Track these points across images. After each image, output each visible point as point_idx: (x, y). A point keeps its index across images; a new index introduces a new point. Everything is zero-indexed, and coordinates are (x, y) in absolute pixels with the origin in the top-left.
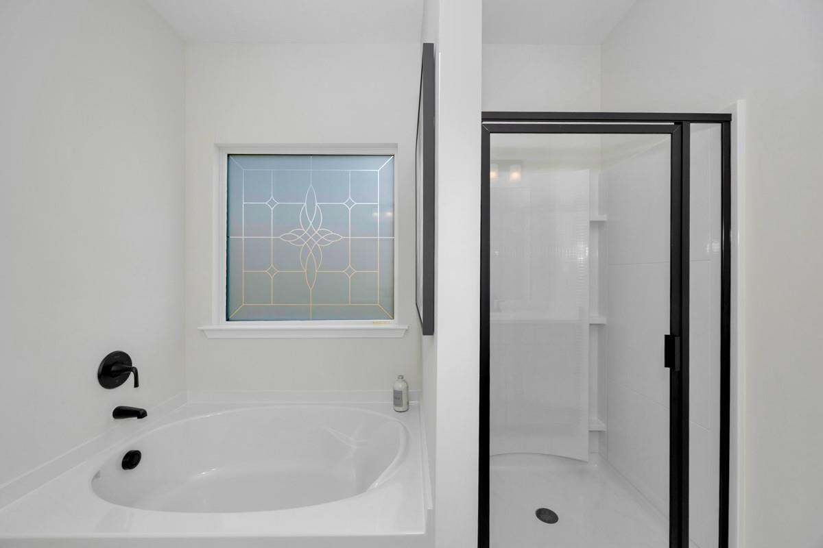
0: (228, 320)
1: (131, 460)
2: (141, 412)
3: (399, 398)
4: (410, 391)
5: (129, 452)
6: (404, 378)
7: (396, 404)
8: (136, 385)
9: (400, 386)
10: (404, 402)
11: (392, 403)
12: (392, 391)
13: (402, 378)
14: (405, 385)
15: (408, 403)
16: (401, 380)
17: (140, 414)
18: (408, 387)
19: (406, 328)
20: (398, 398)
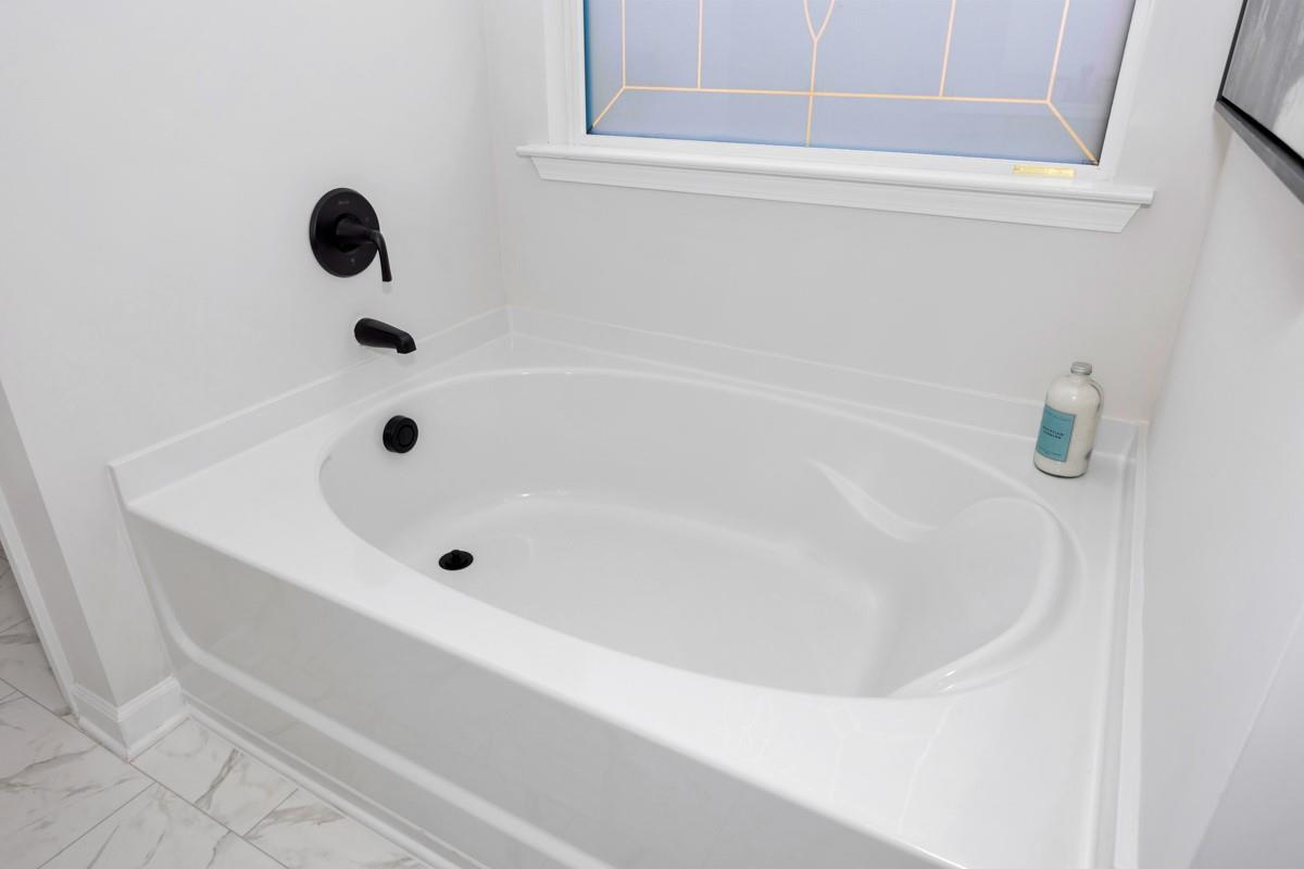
0: (589, 131)
1: (400, 435)
2: (403, 339)
3: (1059, 436)
4: (1104, 417)
5: (394, 418)
6: (1092, 376)
7: (1042, 448)
8: (387, 276)
9: (1071, 396)
10: (1077, 448)
11: (1035, 440)
12: (1043, 405)
13: (1088, 373)
14: (1090, 397)
15: (1088, 456)
16: (1078, 379)
17: (404, 344)
18: (1099, 407)
19: (1145, 194)
20: (1054, 432)
